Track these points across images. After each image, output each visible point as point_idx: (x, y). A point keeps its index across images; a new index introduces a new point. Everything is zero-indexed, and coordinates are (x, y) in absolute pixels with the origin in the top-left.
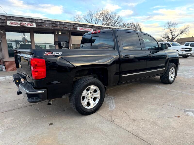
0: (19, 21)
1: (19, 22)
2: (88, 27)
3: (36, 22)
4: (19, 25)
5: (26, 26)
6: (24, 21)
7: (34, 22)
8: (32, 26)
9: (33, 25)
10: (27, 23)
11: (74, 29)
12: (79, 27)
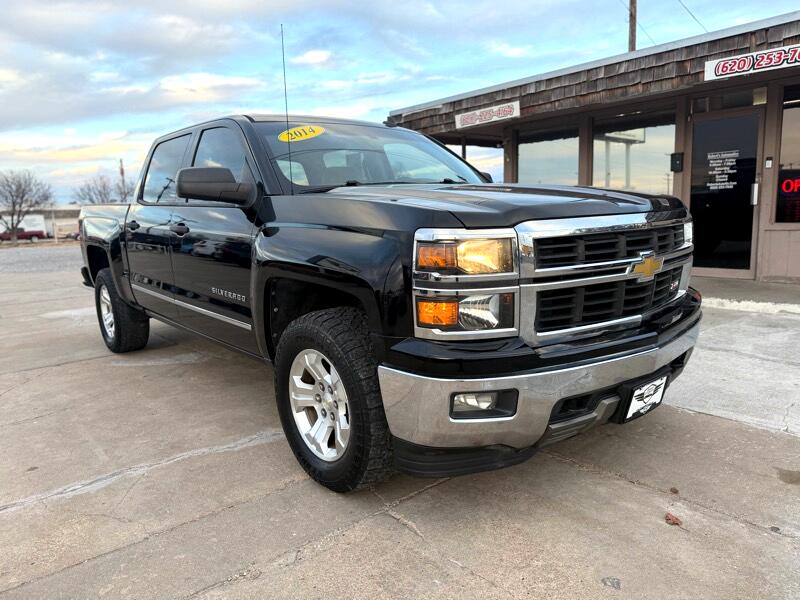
0: (479, 107)
1: (478, 112)
3: (521, 98)
4: (477, 122)
5: (495, 119)
6: (490, 105)
7: (515, 99)
8: (509, 116)
10: (496, 108)
11: (686, 79)
12: (716, 61)
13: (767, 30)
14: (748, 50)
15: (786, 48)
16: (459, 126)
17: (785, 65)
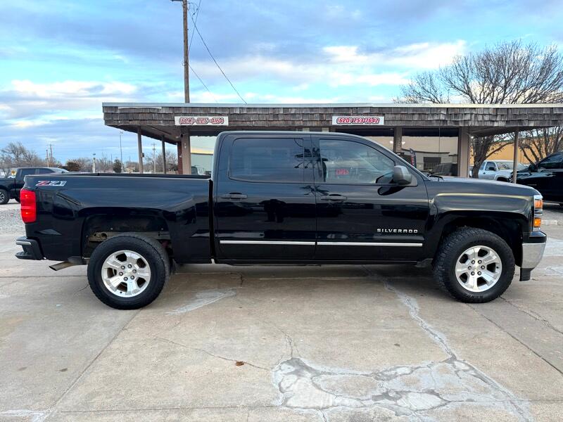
0: (196, 115)
1: (196, 118)
2: (367, 114)
3: (229, 115)
4: (195, 124)
5: (209, 124)
6: (205, 115)
7: (225, 115)
8: (220, 124)
9: (223, 121)
10: (210, 118)
11: (323, 122)
12: (337, 117)
13: (357, 108)
14: (349, 115)
15: (365, 117)
16: (177, 123)
17: (364, 124)
